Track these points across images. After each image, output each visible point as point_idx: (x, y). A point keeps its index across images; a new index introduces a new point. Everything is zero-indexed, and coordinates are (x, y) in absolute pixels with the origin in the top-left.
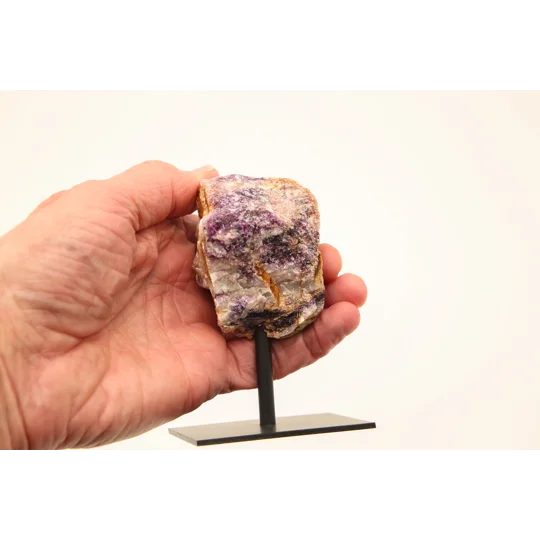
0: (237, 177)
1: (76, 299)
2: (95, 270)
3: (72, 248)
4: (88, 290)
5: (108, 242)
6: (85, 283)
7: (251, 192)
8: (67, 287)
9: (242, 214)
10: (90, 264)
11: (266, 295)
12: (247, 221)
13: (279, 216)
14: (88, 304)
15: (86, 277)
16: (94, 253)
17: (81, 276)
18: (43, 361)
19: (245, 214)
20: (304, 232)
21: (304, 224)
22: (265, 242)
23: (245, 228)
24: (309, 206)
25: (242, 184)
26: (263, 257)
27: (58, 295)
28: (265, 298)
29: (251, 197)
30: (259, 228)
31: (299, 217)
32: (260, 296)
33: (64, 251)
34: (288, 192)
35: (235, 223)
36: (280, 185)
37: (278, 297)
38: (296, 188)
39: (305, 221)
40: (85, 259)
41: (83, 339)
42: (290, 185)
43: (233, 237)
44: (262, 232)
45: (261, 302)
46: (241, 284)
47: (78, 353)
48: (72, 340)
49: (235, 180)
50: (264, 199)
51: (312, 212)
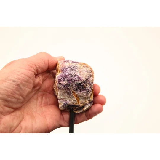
0: (70, 61)
1: (14, 97)
2: (21, 89)
3: (14, 81)
4: (18, 95)
5: (26, 80)
6: (17, 92)
7: (73, 68)
8: (12, 93)
10: (20, 87)
11: (75, 100)
12: (71, 78)
13: (81, 77)
14: (18, 99)
15: (18, 91)
16: (21, 83)
17: (17, 91)
18: (3, 116)
19: (71, 76)
20: (88, 82)
21: (89, 80)
22: (76, 85)
23: (70, 80)
24: (91, 74)
25: (71, 64)
26: (75, 89)
27: (9, 96)
28: (74, 102)
29: (73, 69)
30: (75, 81)
31: (88, 77)
32: (73, 101)
33: (12, 82)
34: (85, 68)
35: (67, 78)
36: (83, 66)
37: (78, 101)
38: (88, 67)
39: (89, 79)
40: (18, 85)
41: (16, 109)
42: (86, 66)
43: (66, 83)
44: (75, 82)
45: (73, 102)
46: (67, 97)
47: (14, 114)
48: (12, 110)
49: (69, 62)
50: (77, 70)
51: (92, 76)
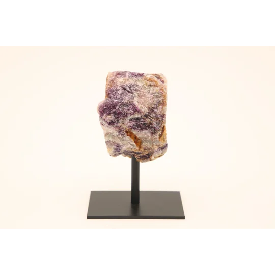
0: (127, 74)
7: (130, 88)
9: (119, 105)
11: (132, 145)
12: (120, 110)
13: (139, 107)
19: (120, 105)
20: (155, 115)
21: (155, 110)
22: (131, 120)
23: (119, 113)
24: (160, 99)
25: (128, 80)
26: (131, 126)
28: (132, 147)
29: (129, 92)
30: (127, 114)
31: (153, 106)
32: (129, 145)
34: (152, 88)
36: (149, 83)
37: (140, 147)
38: (157, 86)
39: (156, 109)
45: (130, 147)
46: (119, 138)
49: (125, 76)
50: (135, 93)
51: (163, 103)
